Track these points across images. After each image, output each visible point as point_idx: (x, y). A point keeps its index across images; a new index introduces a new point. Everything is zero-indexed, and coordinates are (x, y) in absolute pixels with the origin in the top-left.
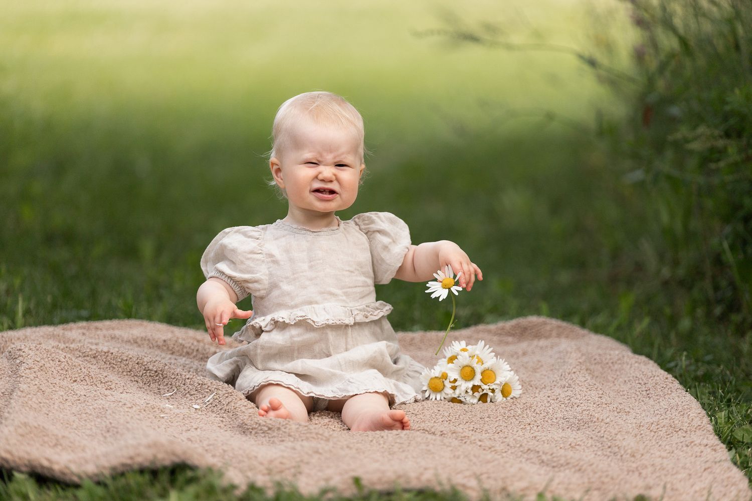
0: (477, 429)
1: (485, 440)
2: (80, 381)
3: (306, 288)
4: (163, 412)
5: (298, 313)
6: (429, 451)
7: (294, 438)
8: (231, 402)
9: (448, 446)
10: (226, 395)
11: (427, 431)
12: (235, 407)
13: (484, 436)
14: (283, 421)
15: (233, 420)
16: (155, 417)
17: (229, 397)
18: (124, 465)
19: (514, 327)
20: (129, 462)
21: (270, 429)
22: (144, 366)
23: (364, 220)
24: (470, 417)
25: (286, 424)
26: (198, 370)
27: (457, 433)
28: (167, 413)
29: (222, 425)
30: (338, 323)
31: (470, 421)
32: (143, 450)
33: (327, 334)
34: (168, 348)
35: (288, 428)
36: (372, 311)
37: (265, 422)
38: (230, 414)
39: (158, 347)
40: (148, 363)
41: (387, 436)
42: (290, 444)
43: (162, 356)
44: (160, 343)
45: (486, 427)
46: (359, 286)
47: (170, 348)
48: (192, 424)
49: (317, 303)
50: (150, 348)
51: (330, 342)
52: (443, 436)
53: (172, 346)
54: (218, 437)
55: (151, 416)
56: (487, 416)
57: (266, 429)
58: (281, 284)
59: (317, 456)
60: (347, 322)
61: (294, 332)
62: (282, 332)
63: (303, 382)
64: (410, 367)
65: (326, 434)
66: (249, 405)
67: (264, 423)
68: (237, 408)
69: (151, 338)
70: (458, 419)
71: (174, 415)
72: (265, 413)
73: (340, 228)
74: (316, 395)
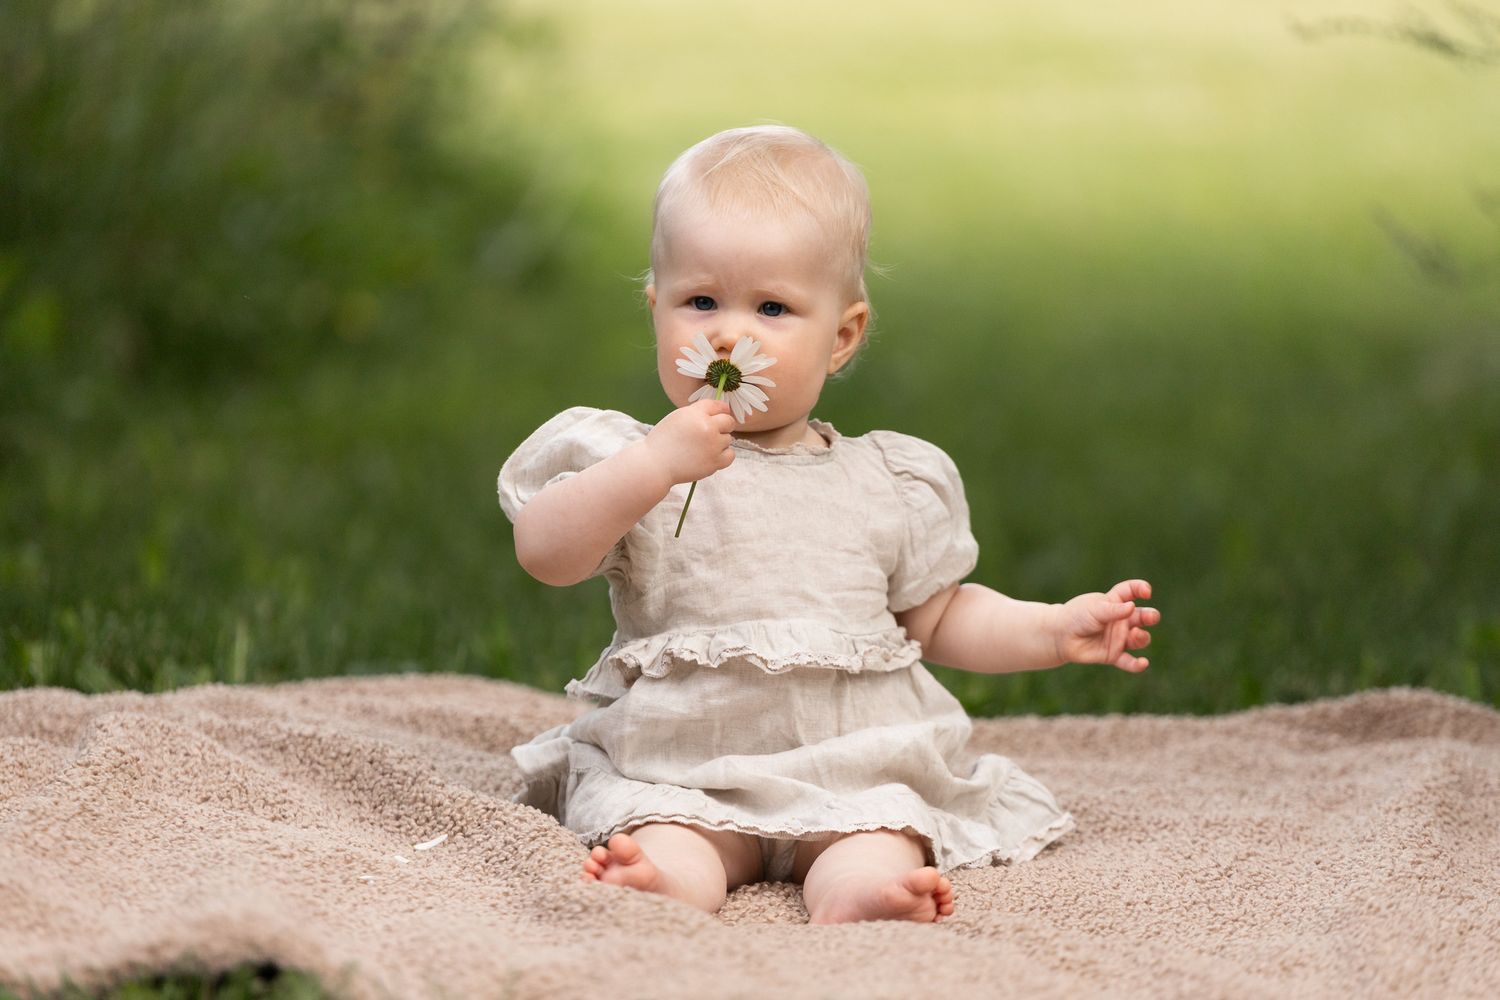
2: (217, 800)
3: (750, 578)
5: (729, 641)
15: (529, 892)
19: (1350, 714)
21: (585, 909)
28: (380, 873)
29: (503, 903)
30: (823, 663)
33: (787, 691)
34: (483, 736)
36: (894, 648)
38: (529, 879)
39: (462, 733)
40: (392, 759)
44: (467, 725)
47: (488, 735)
49: (772, 615)
50: (444, 735)
51: (796, 710)
52: (995, 936)
58: (695, 566)
60: (843, 664)
61: (712, 685)
62: (682, 684)
64: (1007, 783)
71: (397, 878)
72: (601, 869)
73: (832, 451)
74: (739, 827)
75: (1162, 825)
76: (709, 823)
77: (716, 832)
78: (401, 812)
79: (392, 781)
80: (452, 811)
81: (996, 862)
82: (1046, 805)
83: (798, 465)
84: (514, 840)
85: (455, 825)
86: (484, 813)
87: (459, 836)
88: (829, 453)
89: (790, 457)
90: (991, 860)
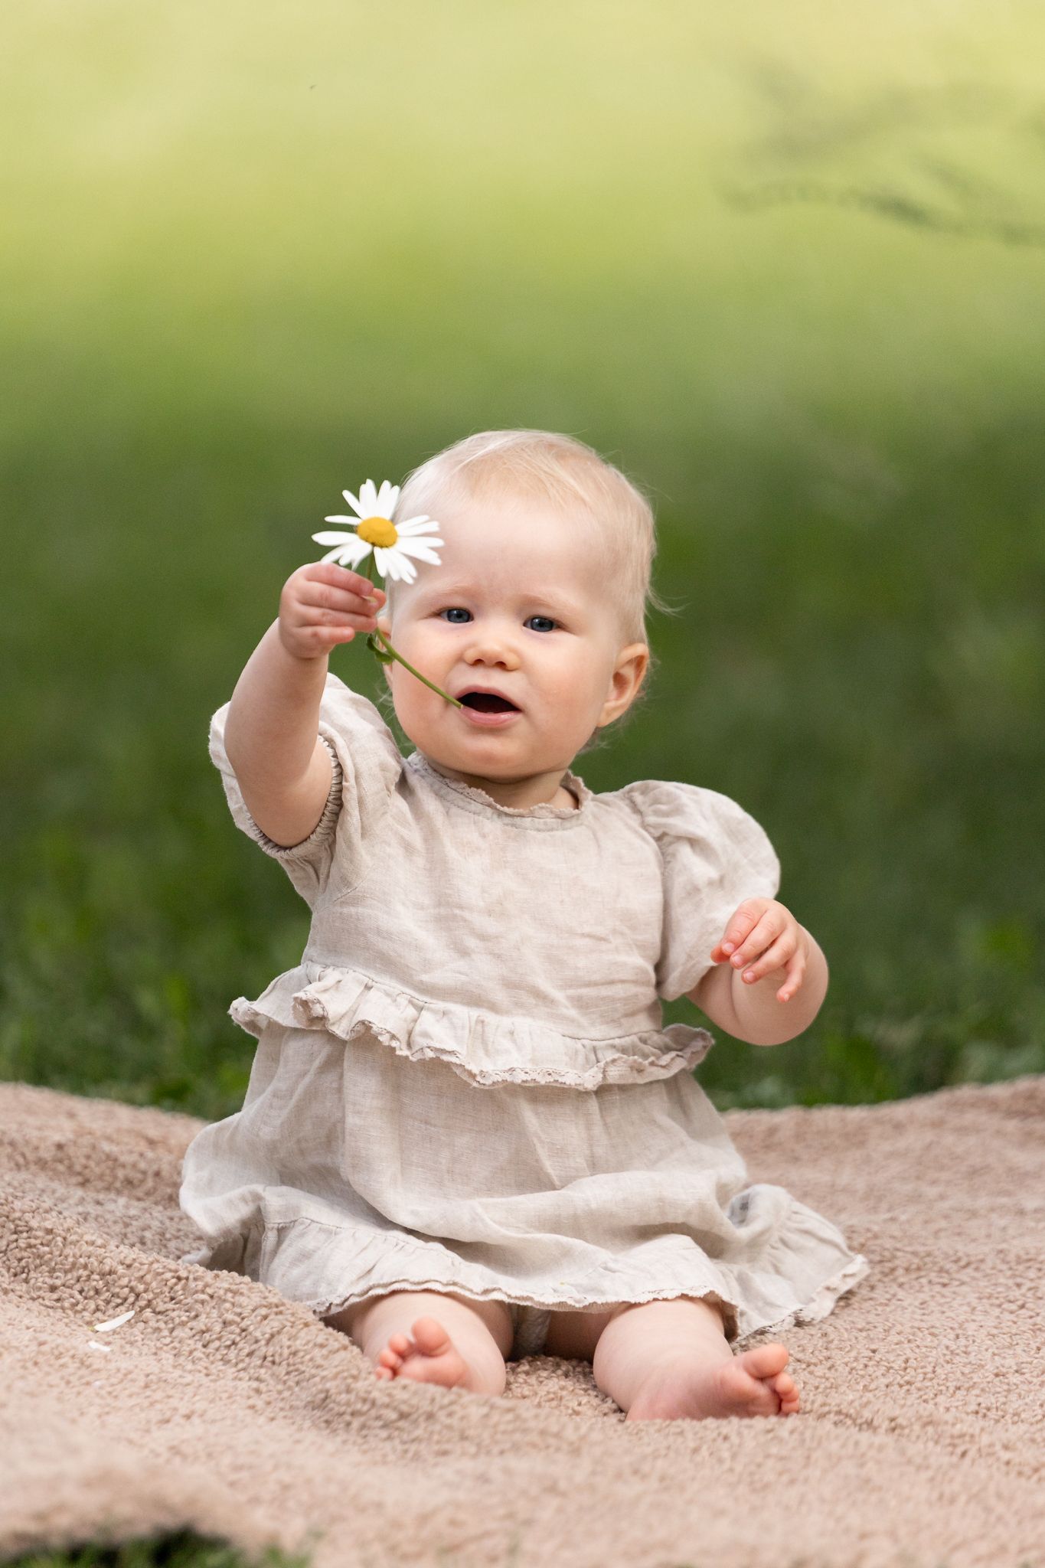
0: (988, 1409)
1: (1019, 1445)
4: (88, 1367)
6: (868, 1481)
7: (479, 1445)
8: (279, 1332)
9: (919, 1468)
10: (264, 1311)
11: (847, 1415)
12: (293, 1349)
13: (1015, 1432)
14: (443, 1396)
15: (290, 1388)
16: (68, 1383)
17: (272, 1316)
18: (20, 1537)
20: (32, 1527)
21: (403, 1416)
22: (13, 1221)
23: (656, 801)
24: (966, 1371)
25: (452, 1403)
26: (168, 1236)
27: (939, 1424)
29: (259, 1402)
30: (543, 1080)
31: (967, 1385)
32: (69, 1493)
34: (70, 1168)
35: (457, 1417)
36: (654, 1055)
37: (390, 1395)
38: (281, 1370)
39: (42, 1164)
40: (24, 1212)
41: (740, 1434)
42: (467, 1465)
43: (57, 1195)
44: (47, 1154)
45: (1015, 1404)
46: (623, 982)
47: (78, 1168)
48: (174, 1402)
50: (18, 1166)
52: (897, 1432)
53: (83, 1161)
54: (257, 1442)
55: (54, 1379)
56: (1015, 1368)
57: (393, 1415)
59: (554, 1502)
60: (570, 1078)
63: (468, 1264)
64: (789, 1219)
65: (570, 1434)
66: (331, 1341)
67: (386, 1400)
68: (301, 1354)
69: (17, 1137)
70: (931, 1379)
71: (119, 1375)
72: (399, 1362)
73: (582, 812)
74: (509, 1296)
75: (963, 1263)
76: (471, 1291)
77: (480, 1302)
78: (58, 1282)
79: (33, 1241)
80: (130, 1281)
81: (799, 1323)
82: (836, 1246)
83: (539, 830)
84: (238, 1319)
85: (138, 1296)
86: (176, 1284)
87: (148, 1313)
88: (578, 815)
89: (530, 819)
90: (794, 1322)
